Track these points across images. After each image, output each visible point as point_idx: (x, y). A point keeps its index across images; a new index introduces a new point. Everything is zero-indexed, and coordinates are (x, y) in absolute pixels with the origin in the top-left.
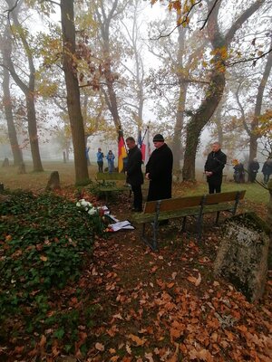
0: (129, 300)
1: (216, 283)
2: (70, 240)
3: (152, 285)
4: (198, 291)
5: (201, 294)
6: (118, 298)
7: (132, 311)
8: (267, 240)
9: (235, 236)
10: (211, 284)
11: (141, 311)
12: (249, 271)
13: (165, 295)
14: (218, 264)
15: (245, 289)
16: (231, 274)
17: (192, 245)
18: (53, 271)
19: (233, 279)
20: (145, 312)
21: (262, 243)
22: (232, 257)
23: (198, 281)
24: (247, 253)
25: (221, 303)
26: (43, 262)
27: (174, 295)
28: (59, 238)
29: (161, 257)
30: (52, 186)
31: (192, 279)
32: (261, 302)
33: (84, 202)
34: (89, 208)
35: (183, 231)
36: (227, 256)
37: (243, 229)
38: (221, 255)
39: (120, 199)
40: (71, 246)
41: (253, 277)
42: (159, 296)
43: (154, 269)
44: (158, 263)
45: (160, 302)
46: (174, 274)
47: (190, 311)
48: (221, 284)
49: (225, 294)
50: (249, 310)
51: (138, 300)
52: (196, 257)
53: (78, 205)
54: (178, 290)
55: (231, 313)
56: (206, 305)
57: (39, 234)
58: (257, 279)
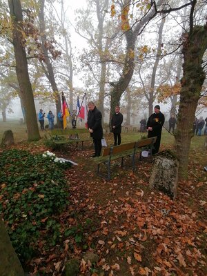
0: (107, 212)
1: (152, 193)
2: (52, 181)
3: (117, 201)
4: (144, 199)
5: (146, 201)
6: (99, 212)
7: (111, 218)
8: (178, 164)
9: (160, 164)
10: (150, 193)
11: (116, 217)
12: (170, 182)
13: (127, 205)
14: (152, 182)
15: (168, 193)
16: (160, 186)
17: (131, 174)
19: (162, 189)
20: (119, 217)
21: (176, 166)
22: (160, 176)
23: (142, 194)
24: (168, 173)
25: (157, 203)
27: (131, 204)
28: (44, 181)
29: (115, 184)
31: (138, 194)
32: (178, 199)
34: (55, 158)
36: (157, 176)
37: (165, 160)
38: (153, 176)
39: (70, 149)
40: (55, 185)
41: (173, 185)
42: (123, 206)
43: (114, 192)
44: (115, 188)
45: (126, 210)
46: (127, 193)
47: (144, 211)
48: (155, 193)
49: (159, 198)
50: (173, 204)
51: (112, 211)
52: (136, 181)
53: (44, 155)
54: (133, 201)
55: (165, 208)
56: (151, 206)
57: (28, 180)
58: (175, 187)
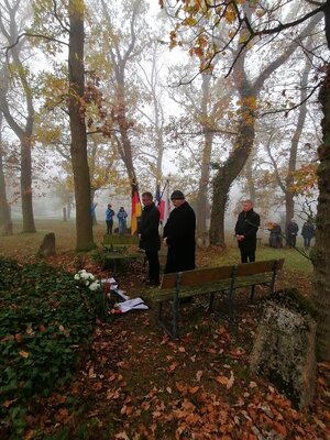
0: (139, 412)
1: (253, 384)
2: (61, 327)
3: (169, 390)
4: (229, 396)
5: (233, 400)
6: (123, 410)
7: (142, 428)
8: (313, 325)
9: (274, 319)
10: (247, 385)
11: (153, 428)
12: (293, 366)
13: (187, 405)
14: (255, 358)
15: (287, 388)
16: (271, 371)
17: (222, 330)
18: (35, 371)
19: (274, 378)
20: (159, 429)
21: (308, 329)
22: (273, 348)
23: (230, 382)
24: (289, 342)
25: (259, 411)
26: (22, 359)
27: (198, 403)
28: (46, 325)
29: (182, 349)
30: (45, 252)
31: (222, 380)
32: (312, 410)
33: (85, 274)
34: (91, 281)
35: (211, 311)
36: (266, 347)
37: (283, 311)
38: (258, 345)
40: (63, 336)
41: (298, 374)
42: (179, 406)
43: (173, 367)
44: (179, 358)
45: (180, 414)
46: (200, 373)
47: (219, 425)
48: (259, 385)
49: (264, 398)
50: (297, 422)
51: (150, 411)
52: (227, 347)
53: (77, 277)
54: (204, 395)
55: (275, 427)
56: (240, 415)
57: (20, 320)
58: (304, 377)
